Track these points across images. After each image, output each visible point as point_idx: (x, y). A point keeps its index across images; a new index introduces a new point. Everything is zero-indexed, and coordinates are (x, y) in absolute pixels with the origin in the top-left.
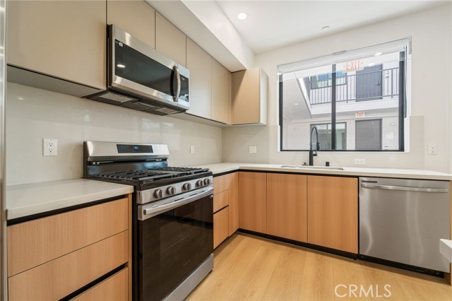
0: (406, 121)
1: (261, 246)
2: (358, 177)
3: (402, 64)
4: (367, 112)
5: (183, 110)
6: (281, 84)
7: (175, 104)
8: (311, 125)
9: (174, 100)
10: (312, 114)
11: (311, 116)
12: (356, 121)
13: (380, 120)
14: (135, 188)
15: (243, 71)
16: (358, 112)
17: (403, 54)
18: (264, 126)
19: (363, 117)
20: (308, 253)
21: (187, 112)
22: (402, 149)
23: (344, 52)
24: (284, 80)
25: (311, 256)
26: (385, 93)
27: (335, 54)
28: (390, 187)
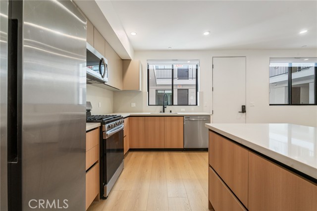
0: (198, 93)
1: (143, 155)
2: (183, 116)
3: (197, 70)
4: (182, 85)
5: (104, 82)
6: (148, 70)
7: (102, 79)
8: (156, 90)
9: (103, 77)
10: (157, 84)
11: (157, 85)
12: (178, 90)
13: (188, 90)
14: (101, 124)
15: (130, 60)
16: (178, 85)
17: (197, 65)
18: (141, 92)
19: (181, 87)
20: (165, 153)
21: (105, 83)
22: (197, 105)
23: (177, 60)
24: (150, 68)
25: (166, 154)
26: (190, 77)
27: (173, 60)
28: (194, 119)
